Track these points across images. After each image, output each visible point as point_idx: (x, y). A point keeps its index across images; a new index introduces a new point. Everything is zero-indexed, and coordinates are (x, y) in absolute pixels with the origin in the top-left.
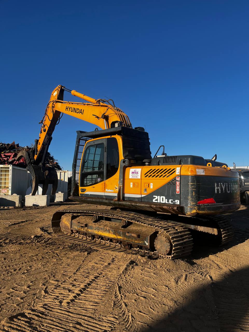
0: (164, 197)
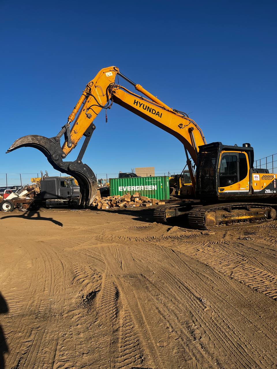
0: (269, 190)
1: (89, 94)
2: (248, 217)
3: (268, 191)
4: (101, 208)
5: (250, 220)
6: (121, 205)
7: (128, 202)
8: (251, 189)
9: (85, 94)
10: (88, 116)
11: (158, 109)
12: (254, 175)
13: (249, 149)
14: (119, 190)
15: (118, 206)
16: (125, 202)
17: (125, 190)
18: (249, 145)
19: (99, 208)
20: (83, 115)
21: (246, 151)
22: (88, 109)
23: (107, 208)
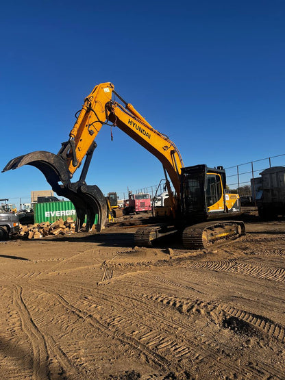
1: (89, 109)
2: (226, 234)
3: (234, 210)
4: (33, 237)
5: (227, 237)
6: (56, 232)
7: (63, 228)
8: (226, 208)
9: (86, 108)
10: (91, 133)
11: (147, 131)
12: (226, 195)
13: (222, 171)
14: (46, 216)
15: (52, 234)
16: (60, 229)
17: (52, 215)
18: (222, 167)
19: (30, 237)
20: (85, 131)
21: (220, 173)
22: (90, 125)
23: (41, 236)
